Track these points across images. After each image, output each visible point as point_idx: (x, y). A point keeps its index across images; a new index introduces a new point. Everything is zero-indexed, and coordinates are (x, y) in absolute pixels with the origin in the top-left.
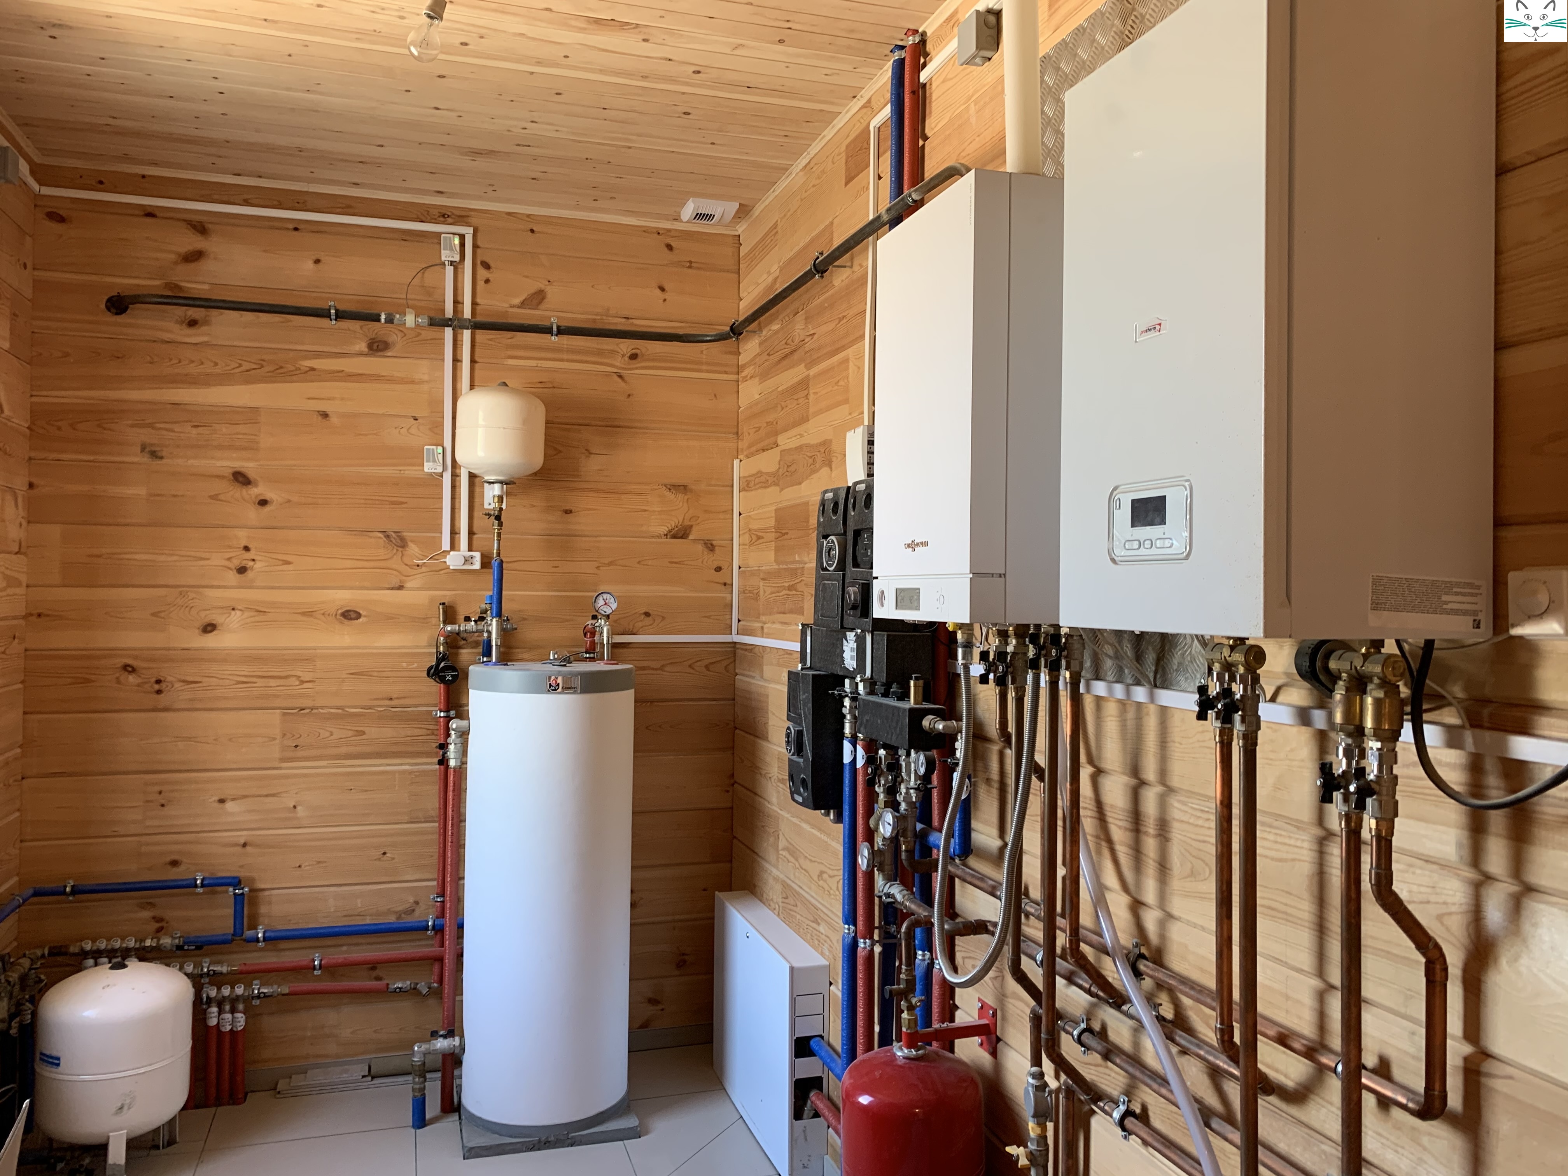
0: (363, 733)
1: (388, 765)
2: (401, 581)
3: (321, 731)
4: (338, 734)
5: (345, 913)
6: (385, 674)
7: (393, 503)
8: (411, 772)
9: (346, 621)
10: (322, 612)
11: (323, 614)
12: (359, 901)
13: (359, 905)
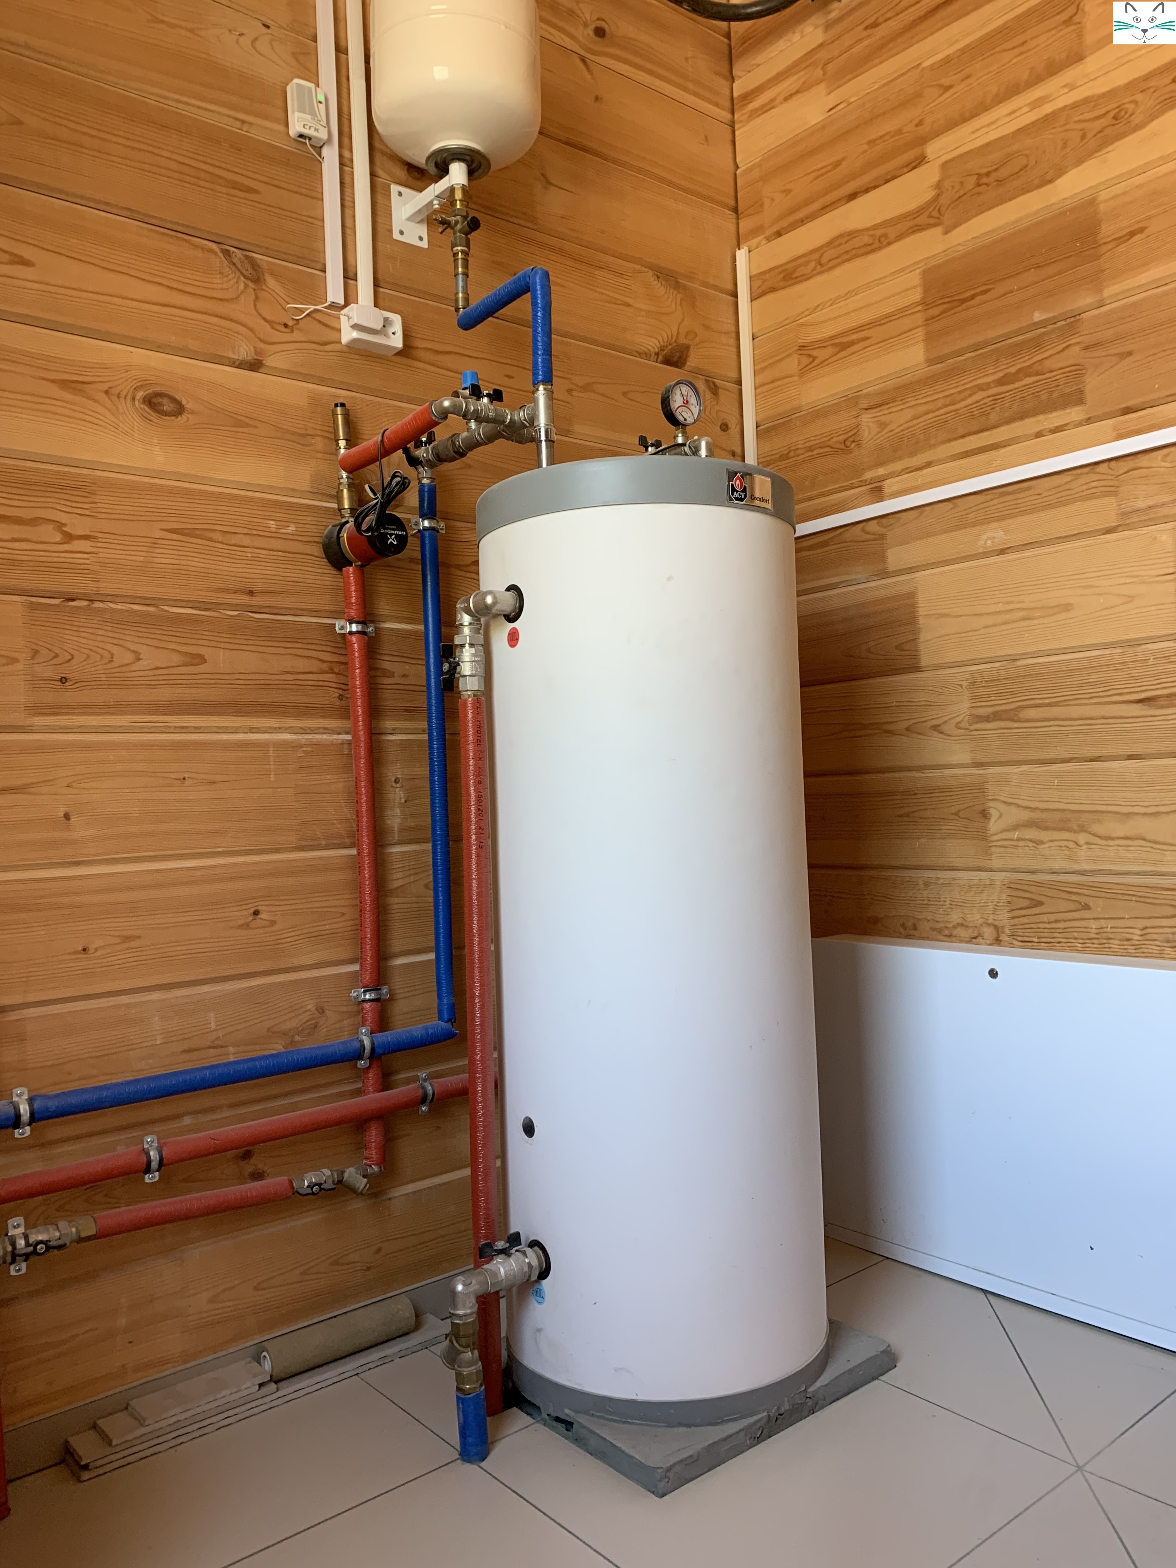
0: (201, 659)
1: (251, 730)
2: (256, 353)
3: (115, 649)
4: (151, 658)
5: (186, 1046)
6: (234, 539)
7: (235, 186)
8: (296, 746)
9: (153, 416)
10: (105, 387)
11: (107, 392)
12: (212, 1016)
13: (213, 1026)
